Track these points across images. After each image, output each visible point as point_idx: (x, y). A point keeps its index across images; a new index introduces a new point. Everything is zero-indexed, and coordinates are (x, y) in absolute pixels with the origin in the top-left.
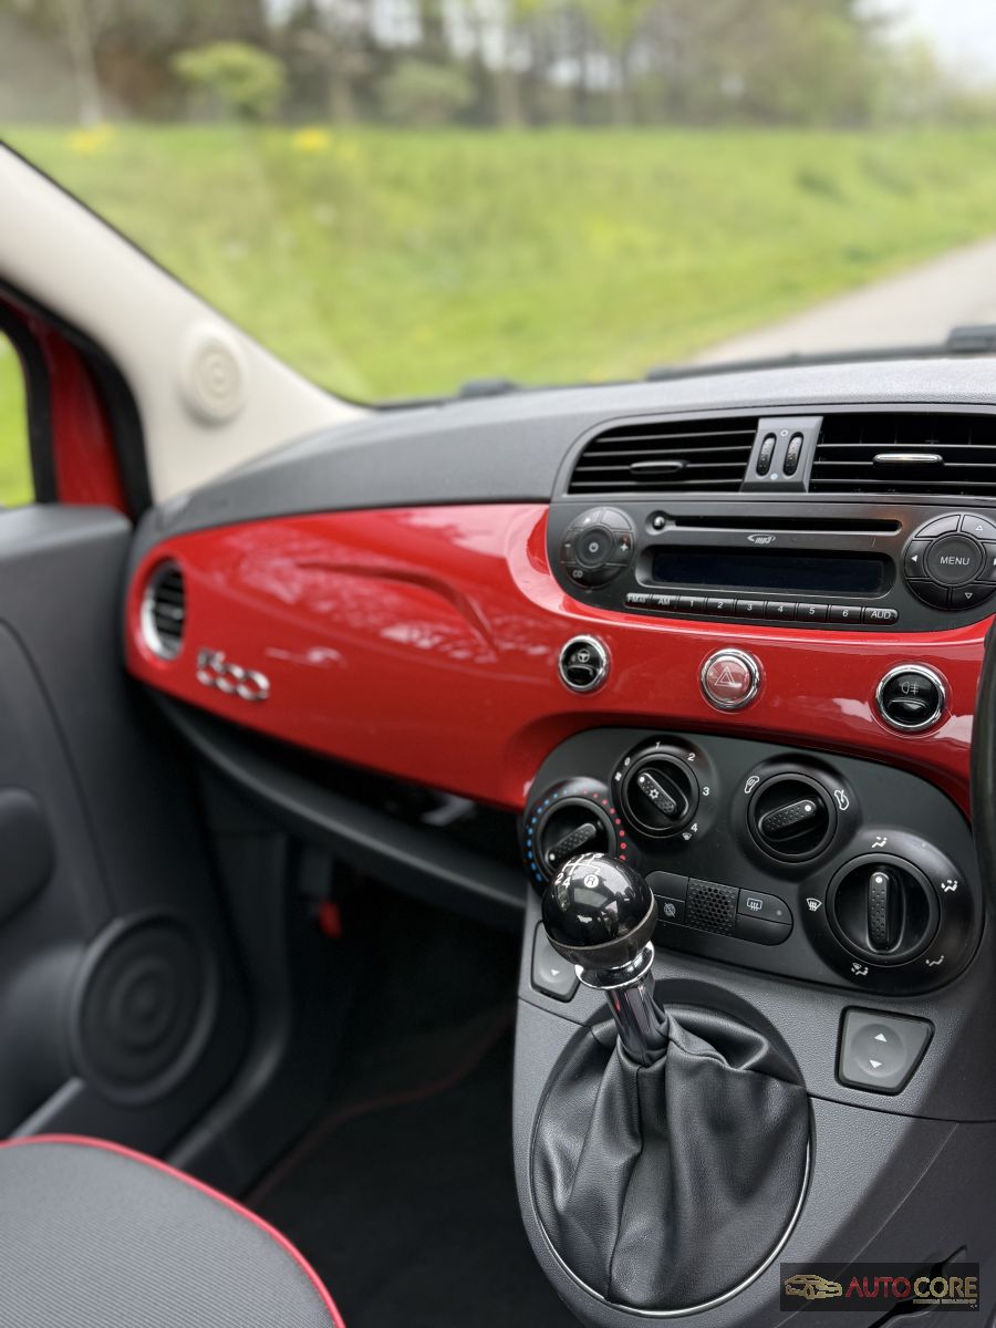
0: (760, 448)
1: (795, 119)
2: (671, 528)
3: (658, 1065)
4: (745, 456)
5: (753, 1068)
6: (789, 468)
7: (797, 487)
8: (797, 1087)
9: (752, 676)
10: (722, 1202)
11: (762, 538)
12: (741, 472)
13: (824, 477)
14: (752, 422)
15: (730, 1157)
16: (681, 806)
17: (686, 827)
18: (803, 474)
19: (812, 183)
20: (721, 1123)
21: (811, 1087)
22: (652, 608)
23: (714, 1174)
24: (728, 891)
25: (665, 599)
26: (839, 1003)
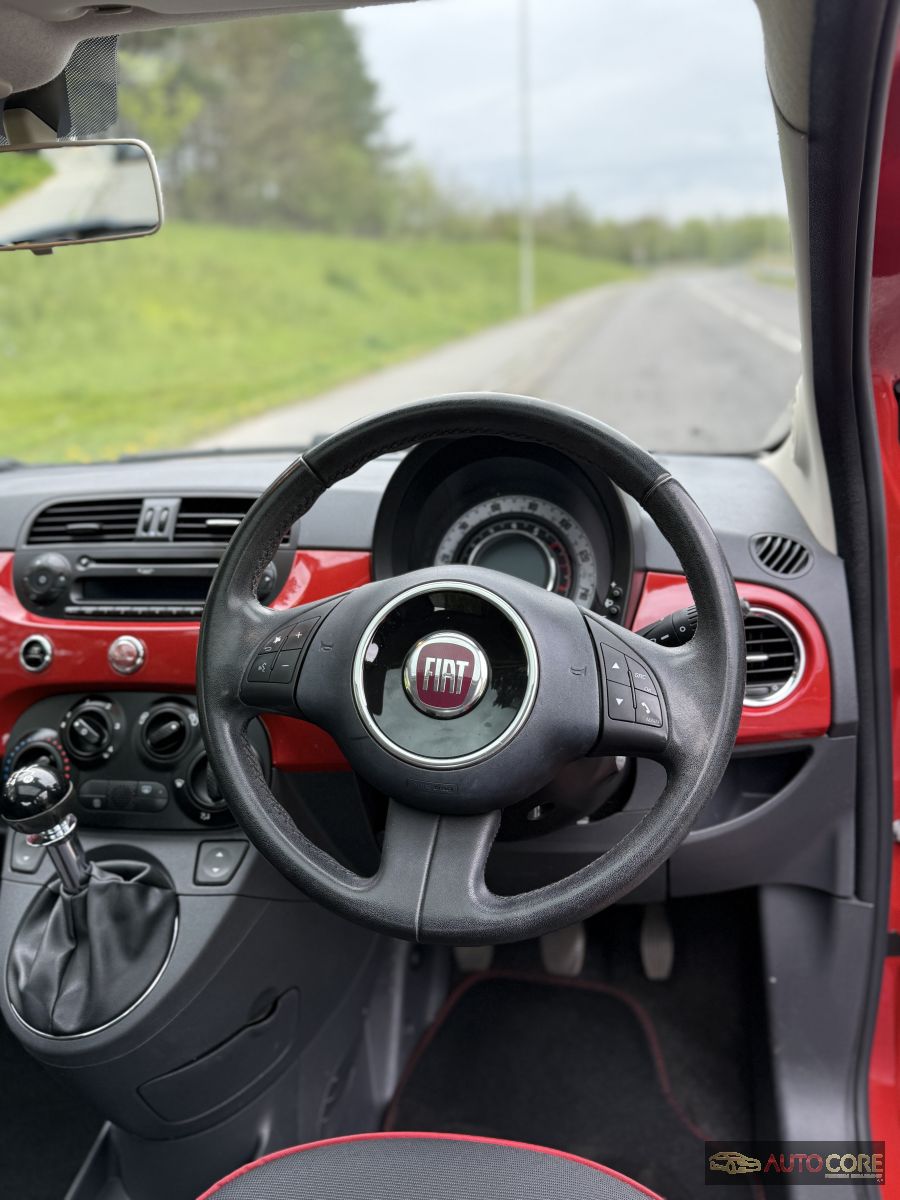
0: (145, 516)
1: (324, 225)
2: (93, 566)
3: (84, 892)
4: (135, 521)
5: (140, 881)
6: (161, 528)
7: (165, 540)
8: (169, 892)
9: (138, 653)
10: (120, 962)
11: (146, 570)
12: (133, 531)
13: (181, 534)
14: (139, 501)
15: (125, 938)
16: (102, 736)
17: (105, 751)
18: (169, 532)
19: (336, 279)
20: (120, 916)
21: (179, 889)
22: (80, 616)
23: (116, 948)
24: (130, 784)
25: (89, 610)
26: (198, 839)
